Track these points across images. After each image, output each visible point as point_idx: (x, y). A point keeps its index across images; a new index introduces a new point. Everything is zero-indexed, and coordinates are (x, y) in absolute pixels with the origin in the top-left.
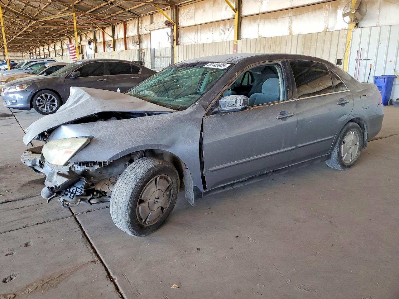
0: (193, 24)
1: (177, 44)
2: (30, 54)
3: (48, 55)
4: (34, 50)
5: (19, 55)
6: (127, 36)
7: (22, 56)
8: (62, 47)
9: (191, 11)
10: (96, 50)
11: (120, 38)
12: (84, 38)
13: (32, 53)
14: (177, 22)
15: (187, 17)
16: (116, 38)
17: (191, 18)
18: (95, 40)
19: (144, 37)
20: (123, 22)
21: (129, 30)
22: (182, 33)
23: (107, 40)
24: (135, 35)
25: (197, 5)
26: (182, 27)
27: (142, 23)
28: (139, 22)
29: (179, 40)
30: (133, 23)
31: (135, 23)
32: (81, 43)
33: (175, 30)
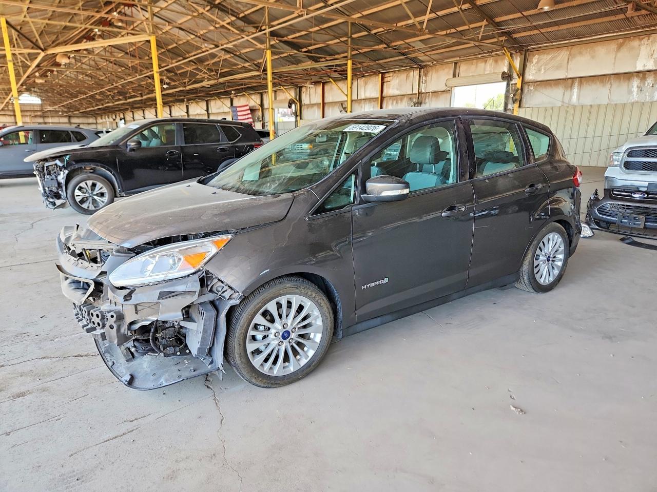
0: (564, 77)
1: (520, 107)
8: (207, 110)
9: (559, 58)
10: (298, 115)
11: (363, 97)
12: (268, 99)
14: (522, 74)
15: (547, 67)
17: (558, 68)
18: (300, 100)
19: (429, 97)
20: (380, 75)
21: (392, 86)
22: (531, 90)
23: (331, 101)
24: (405, 93)
25: (575, 50)
26: (528, 81)
27: (426, 75)
28: (422, 73)
29: (524, 100)
30: (403, 76)
31: (407, 75)
32: (262, 105)
33: (519, 86)
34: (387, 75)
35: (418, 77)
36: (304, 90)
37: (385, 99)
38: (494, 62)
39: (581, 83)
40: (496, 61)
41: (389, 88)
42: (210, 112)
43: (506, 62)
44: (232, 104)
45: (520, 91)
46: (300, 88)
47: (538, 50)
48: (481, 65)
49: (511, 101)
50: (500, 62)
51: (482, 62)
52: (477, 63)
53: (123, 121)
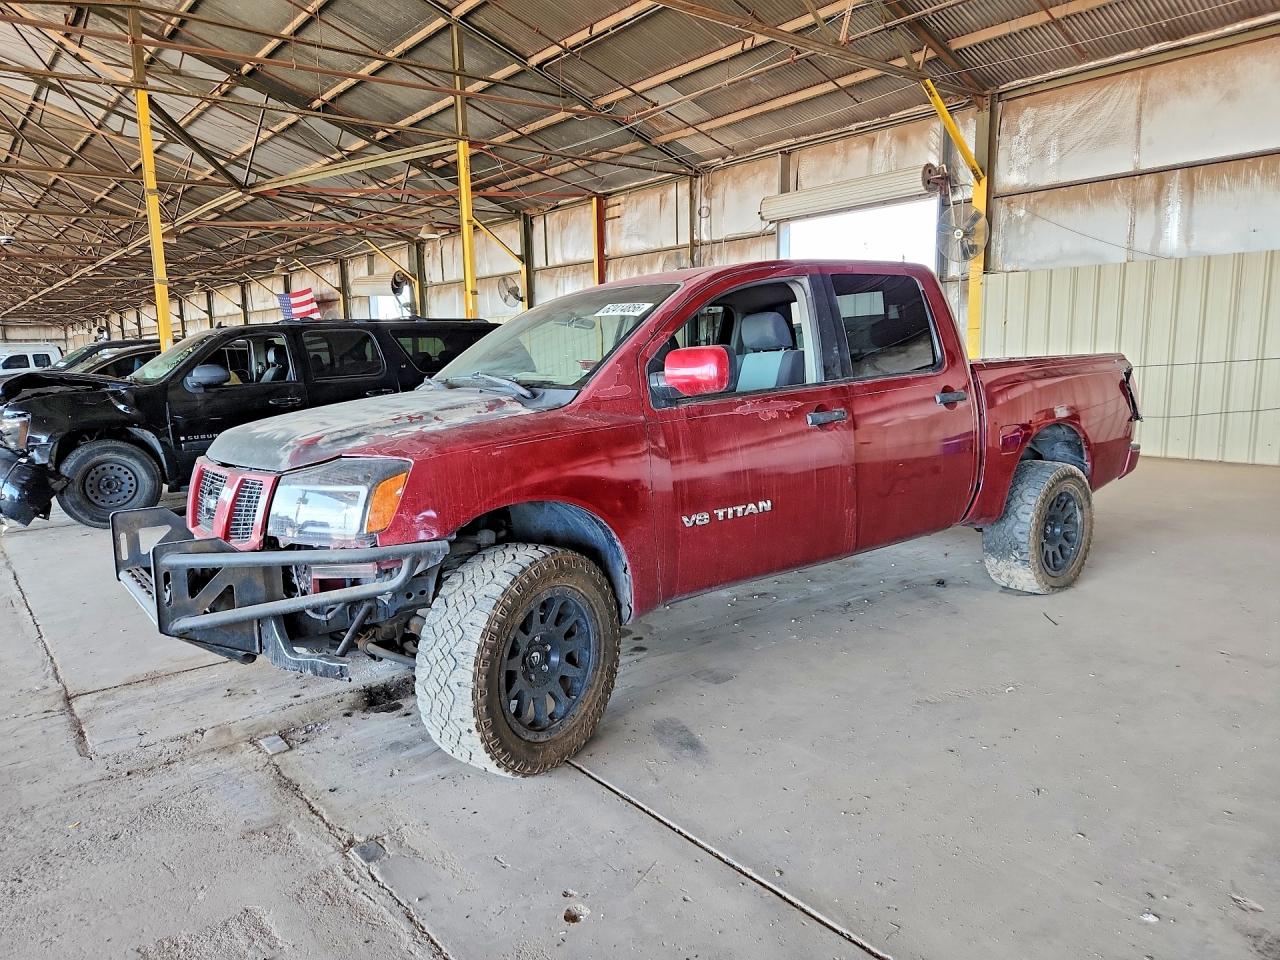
0: (1129, 168)
1: (986, 270)
2: (100, 331)
3: (181, 334)
4: (115, 319)
5: (53, 337)
6: (605, 253)
7: (66, 340)
8: (244, 306)
9: (1106, 111)
10: (422, 311)
11: (559, 261)
12: (358, 270)
13: (108, 329)
14: (987, 168)
15: (1068, 142)
16: (539, 261)
17: (1105, 140)
18: (421, 273)
19: (720, 251)
20: (595, 199)
21: (625, 228)
22: (1020, 219)
23: (488, 274)
24: (659, 247)
25: (1161, 79)
26: (1008, 190)
27: (708, 194)
28: (697, 191)
29: (997, 250)
30: (652, 199)
31: (661, 196)
32: (344, 288)
33: (980, 205)
34: (611, 201)
35: (688, 199)
36: (428, 248)
37: (612, 264)
38: (894, 140)
39: (1191, 187)
40: (903, 139)
41: (620, 233)
42: (250, 308)
43: (935, 139)
44: (287, 290)
45: (983, 220)
46: (420, 245)
47: (1031, 92)
48: (860, 152)
49: (956, 251)
50: (913, 140)
51: (861, 145)
52: (846, 148)
53: (105, 333)
